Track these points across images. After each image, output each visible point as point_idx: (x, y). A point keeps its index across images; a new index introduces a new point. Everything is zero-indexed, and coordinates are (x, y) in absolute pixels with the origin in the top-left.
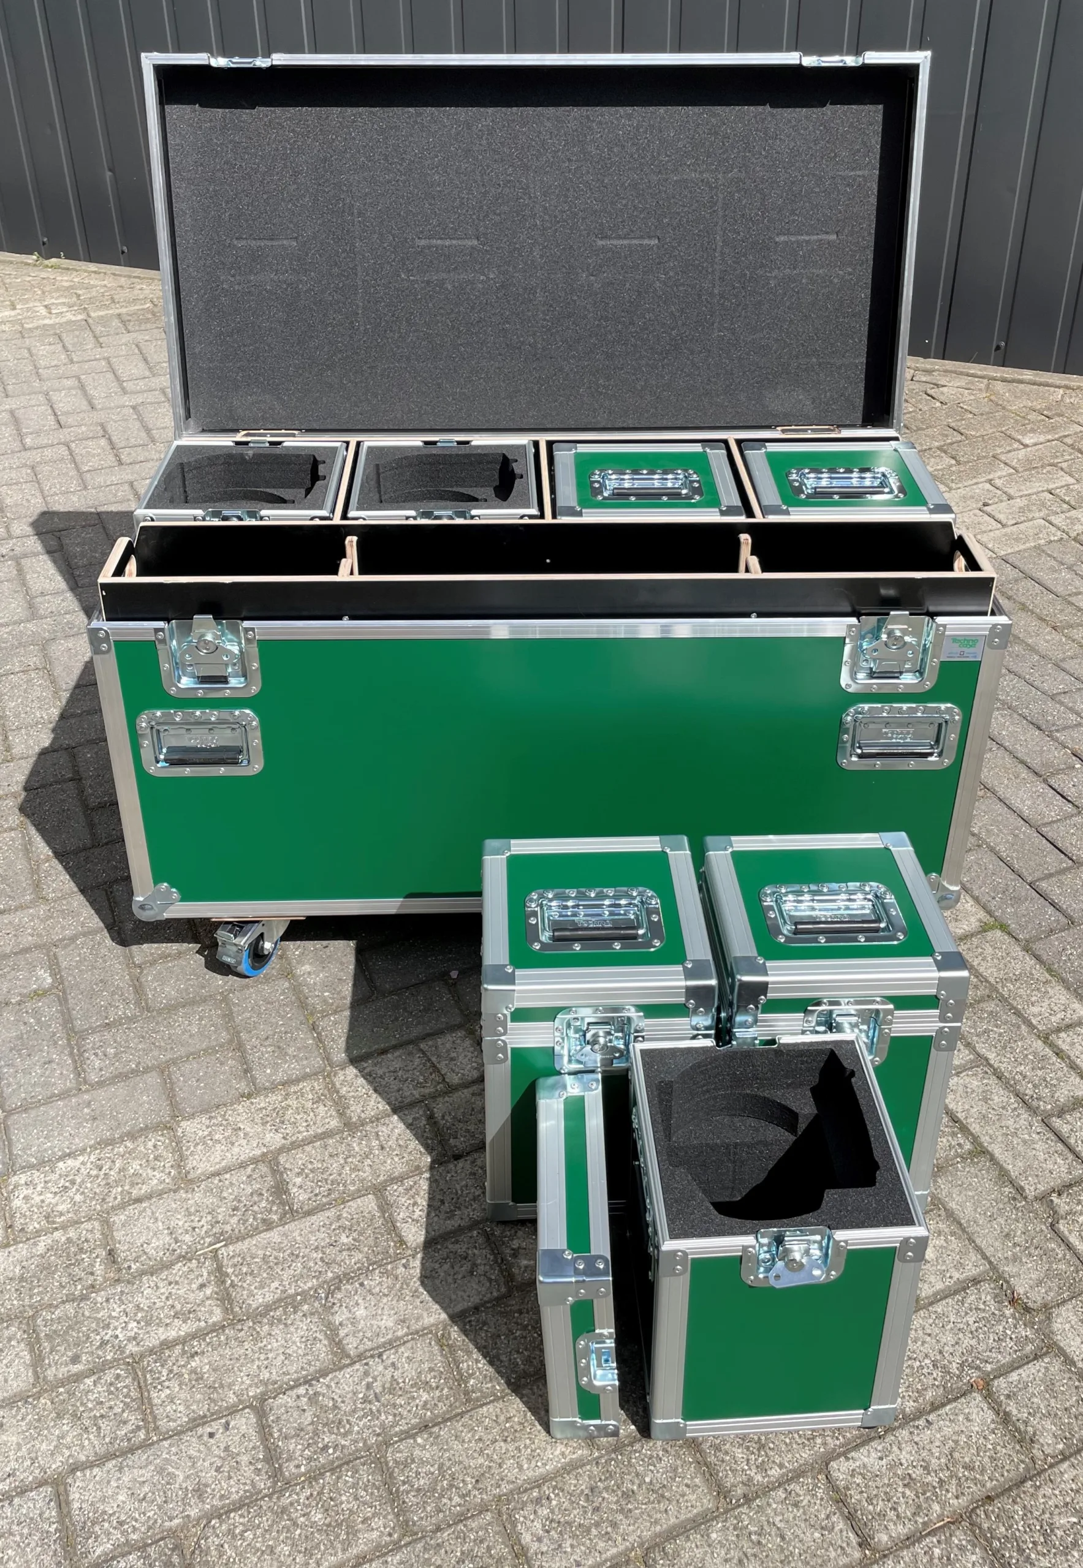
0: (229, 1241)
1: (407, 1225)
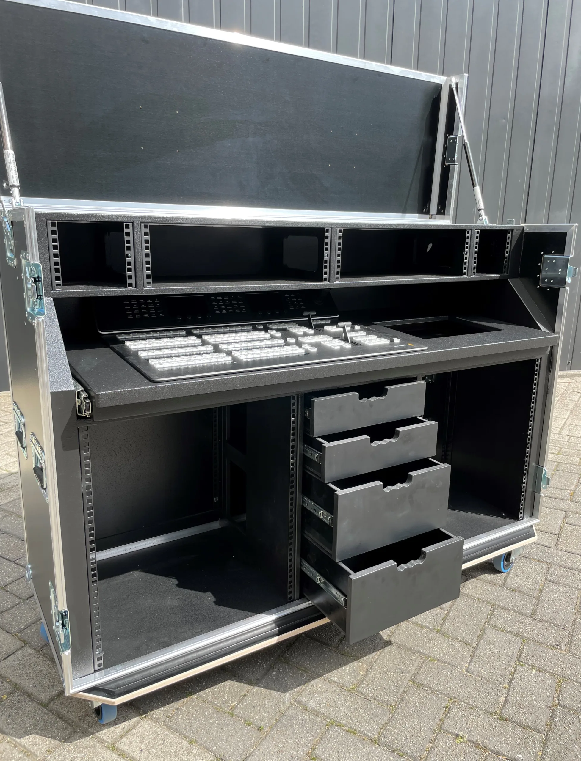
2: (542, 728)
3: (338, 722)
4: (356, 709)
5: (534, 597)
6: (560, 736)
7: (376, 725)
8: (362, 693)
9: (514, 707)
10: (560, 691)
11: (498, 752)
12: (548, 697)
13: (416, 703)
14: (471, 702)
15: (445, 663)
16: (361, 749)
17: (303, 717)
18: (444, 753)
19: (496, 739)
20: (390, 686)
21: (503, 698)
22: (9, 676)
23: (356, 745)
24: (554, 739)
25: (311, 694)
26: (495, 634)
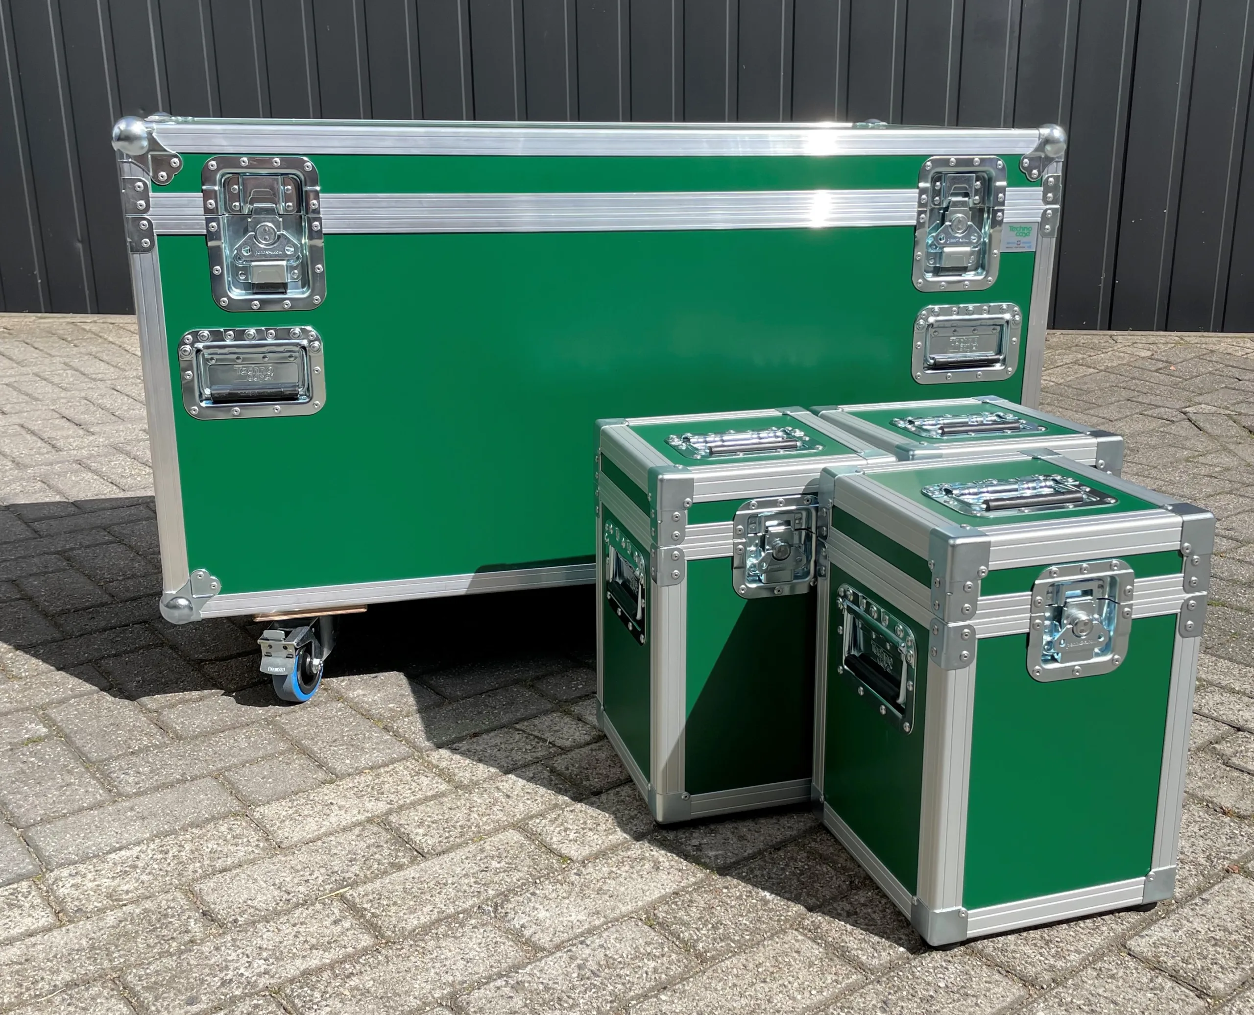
0: (354, 884)
1: (565, 845)
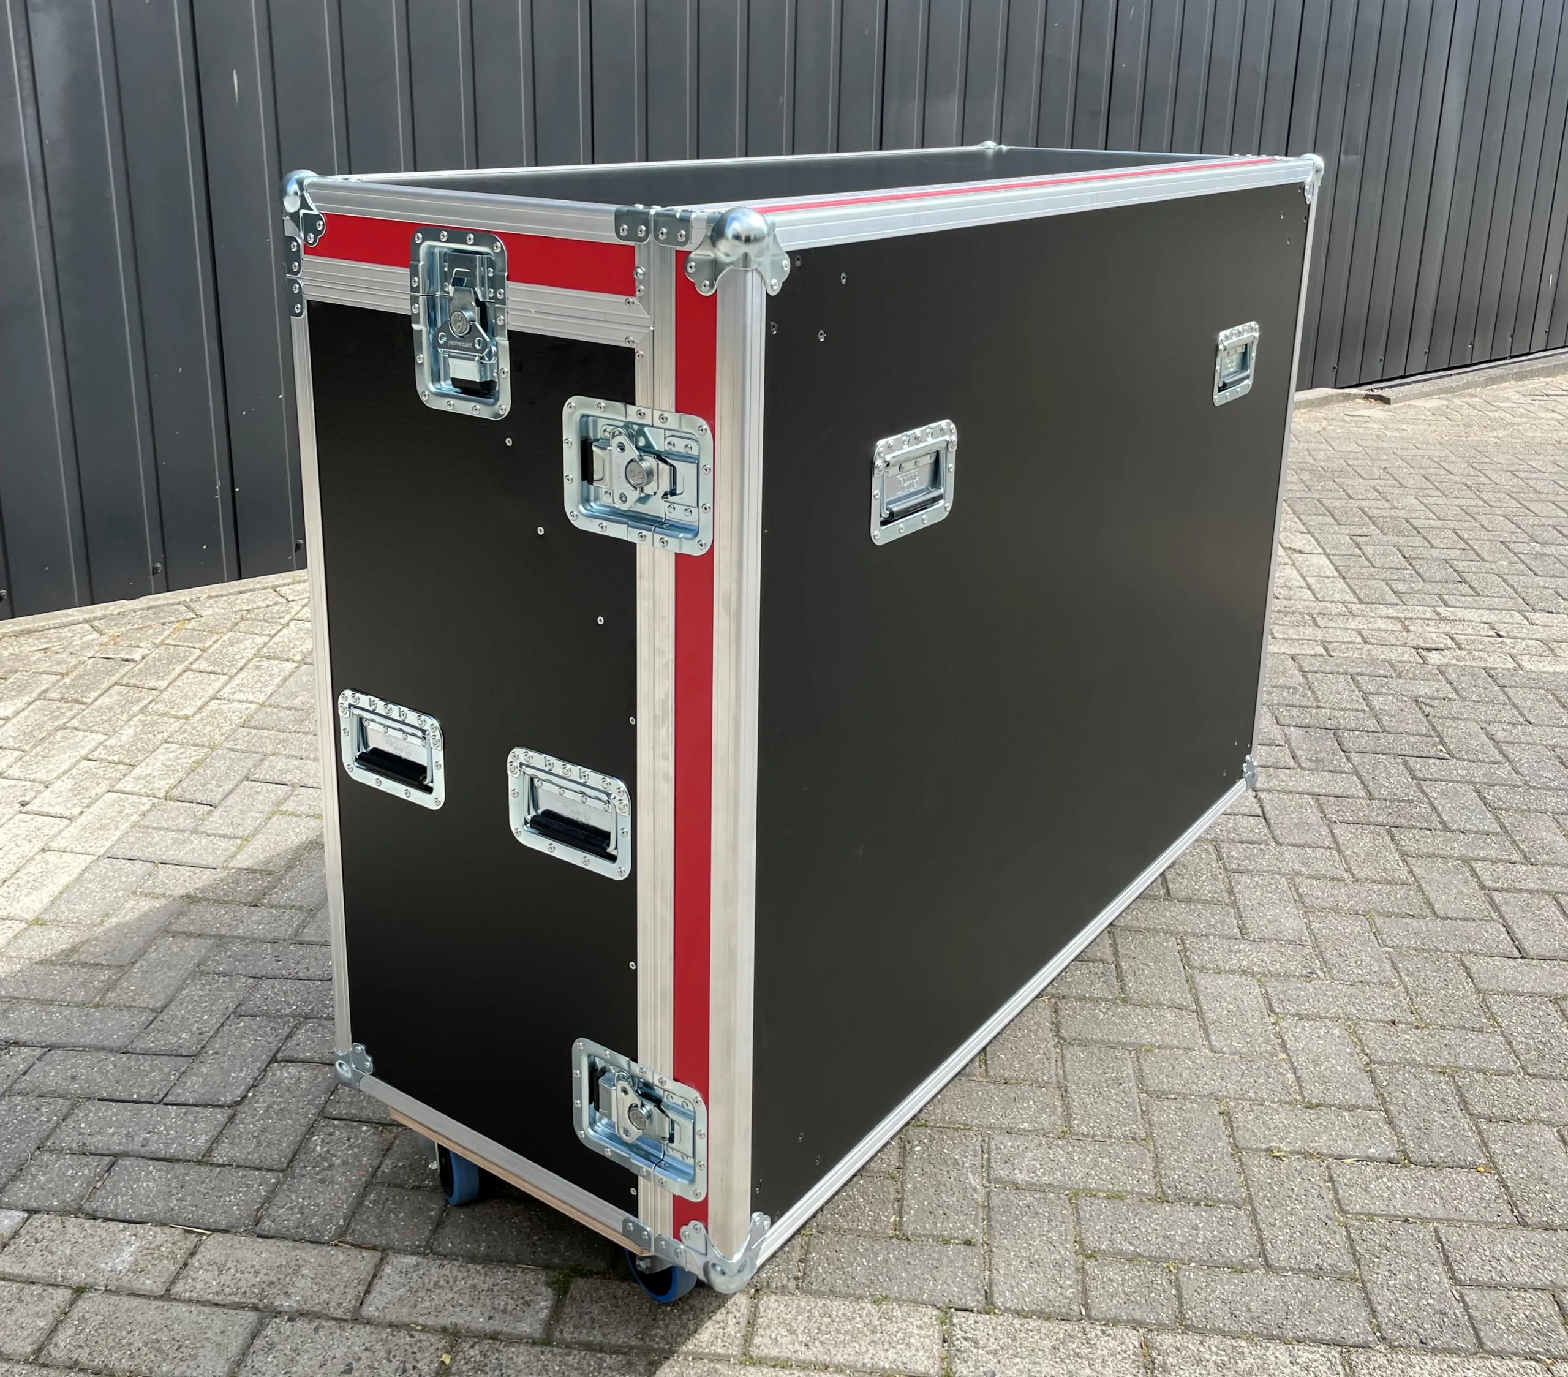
2: (1375, 1102)
3: (1084, 1190)
4: (1095, 1160)
5: (1227, 905)
6: (1405, 1105)
7: (1143, 1174)
8: (1083, 1134)
9: (1316, 1084)
10: (1360, 1041)
11: (1341, 1155)
12: (1351, 1054)
13: (1175, 1124)
14: (1252, 1095)
15: (1171, 1048)
16: (1150, 1217)
17: (1025, 1199)
18: (1269, 1181)
19: (1325, 1137)
20: (1116, 1109)
21: (1290, 1076)
22: (413, 1319)
23: (1137, 1214)
24: (1399, 1113)
25: (1006, 1162)
26: (1213, 981)
